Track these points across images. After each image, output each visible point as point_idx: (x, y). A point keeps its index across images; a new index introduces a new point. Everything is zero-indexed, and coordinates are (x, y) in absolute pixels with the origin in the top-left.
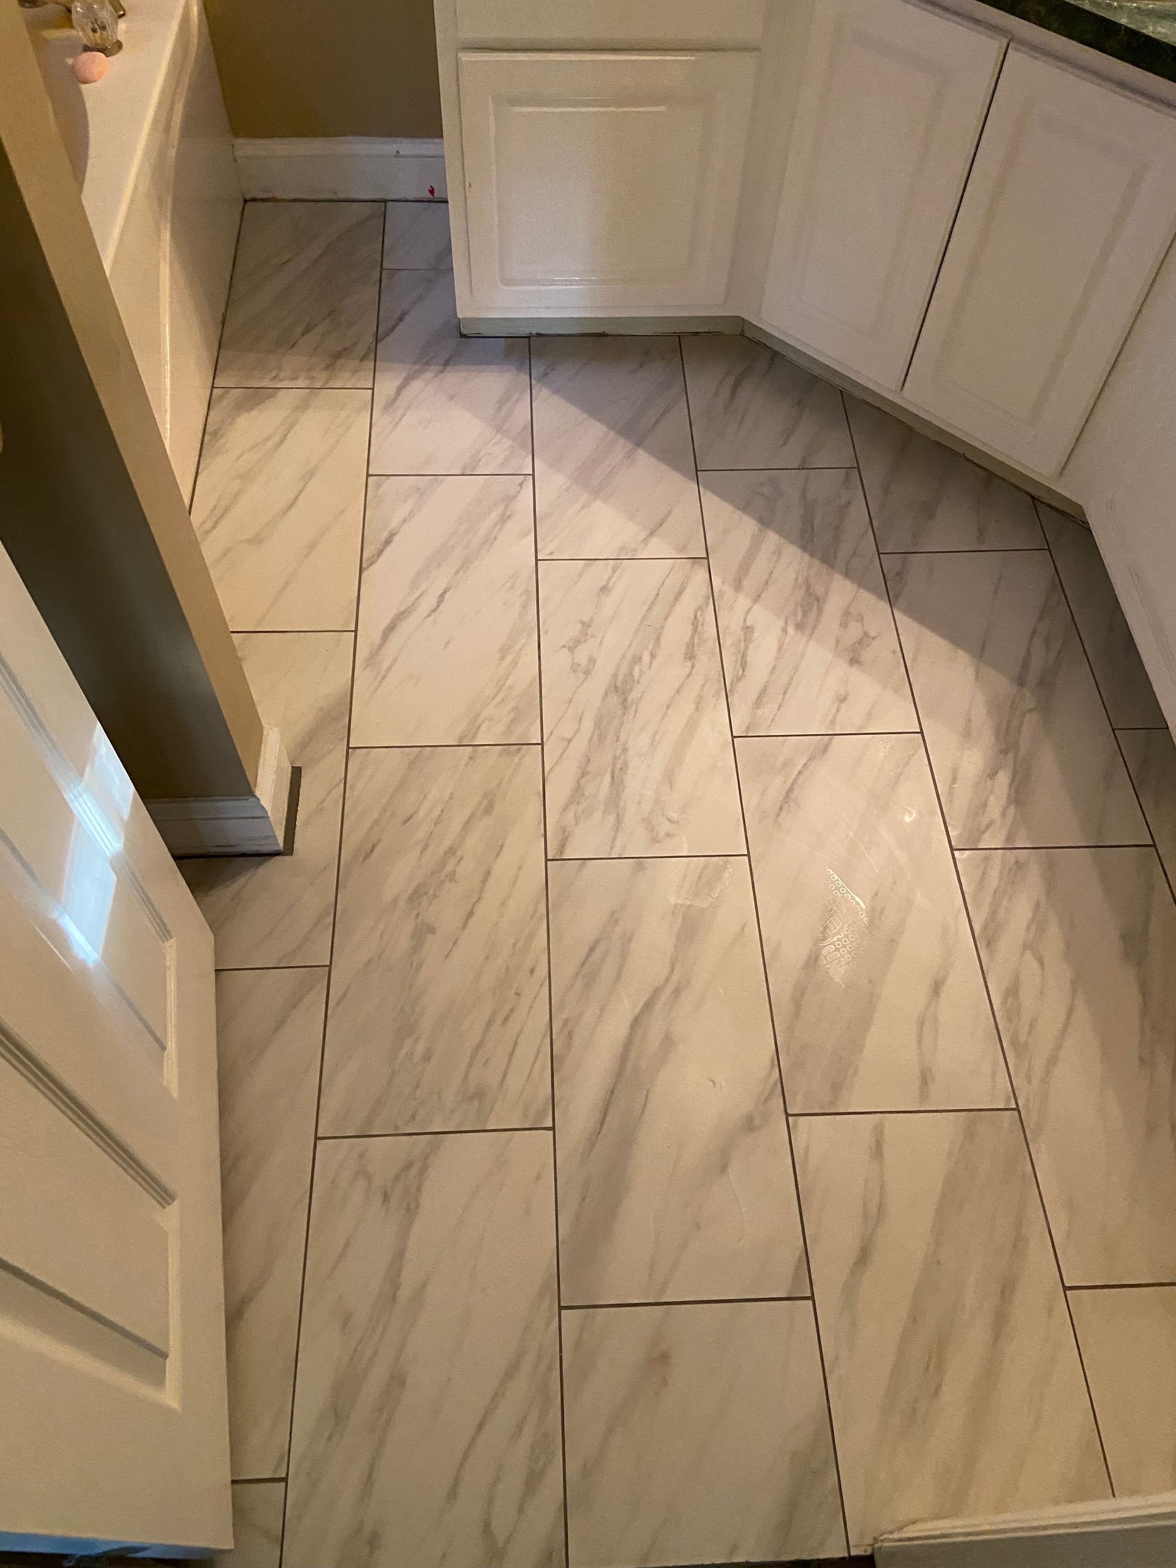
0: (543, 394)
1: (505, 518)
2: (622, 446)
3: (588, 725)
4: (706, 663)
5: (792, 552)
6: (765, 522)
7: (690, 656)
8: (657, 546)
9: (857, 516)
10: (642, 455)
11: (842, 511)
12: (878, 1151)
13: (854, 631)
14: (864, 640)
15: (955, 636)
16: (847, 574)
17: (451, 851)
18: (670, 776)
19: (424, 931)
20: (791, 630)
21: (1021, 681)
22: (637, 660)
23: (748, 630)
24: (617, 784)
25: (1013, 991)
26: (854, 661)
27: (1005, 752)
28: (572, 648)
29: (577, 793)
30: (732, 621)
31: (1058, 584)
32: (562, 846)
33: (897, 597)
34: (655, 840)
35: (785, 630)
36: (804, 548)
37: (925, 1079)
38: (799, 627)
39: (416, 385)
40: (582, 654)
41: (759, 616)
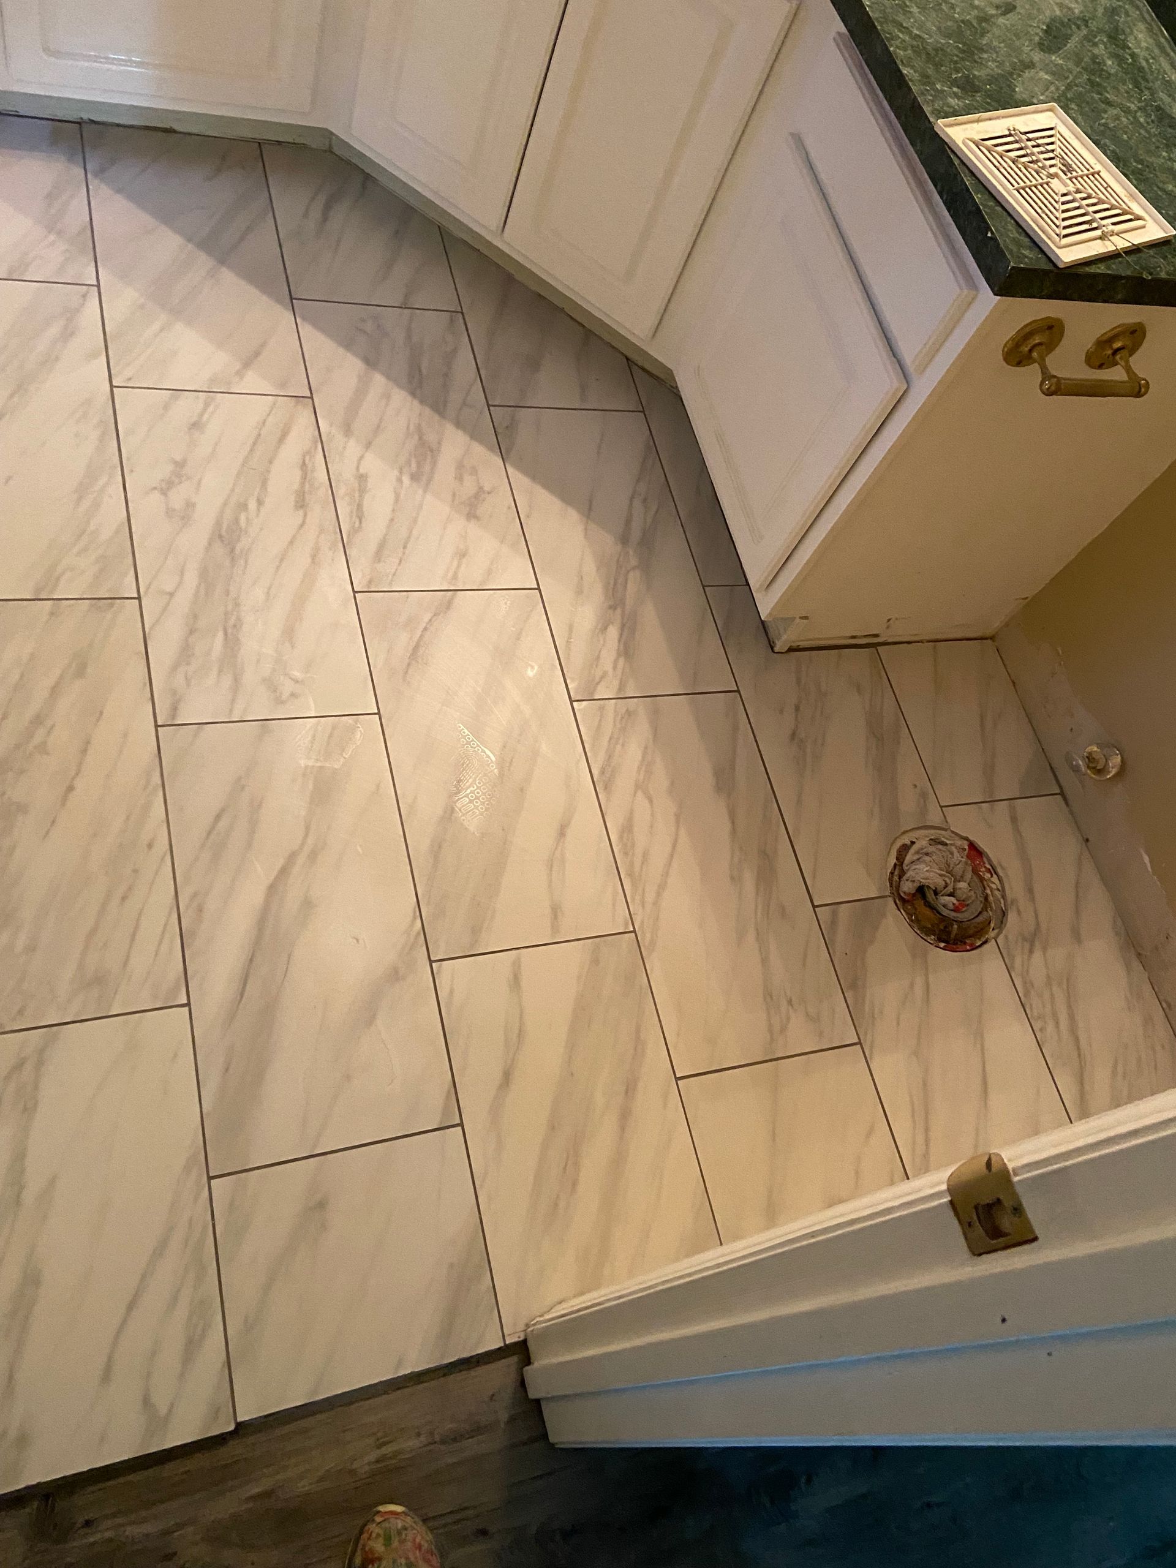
0: (102, 191)
1: (68, 334)
2: (204, 262)
3: (191, 579)
4: (319, 513)
5: (400, 397)
6: (371, 362)
7: (301, 503)
8: (252, 381)
9: (464, 366)
10: (227, 276)
11: (449, 358)
12: (516, 981)
13: (469, 486)
14: (480, 494)
15: (564, 492)
16: (458, 424)
17: (38, 720)
18: (289, 634)
20: (406, 480)
21: (624, 540)
22: (244, 506)
23: (362, 478)
24: (232, 642)
25: (628, 828)
26: (472, 516)
27: (613, 608)
28: (166, 488)
29: (186, 652)
30: (344, 469)
31: (652, 447)
32: (174, 710)
33: (509, 451)
34: (279, 702)
35: (399, 480)
36: (413, 394)
37: (556, 911)
38: (415, 477)
40: (177, 498)
41: (373, 464)
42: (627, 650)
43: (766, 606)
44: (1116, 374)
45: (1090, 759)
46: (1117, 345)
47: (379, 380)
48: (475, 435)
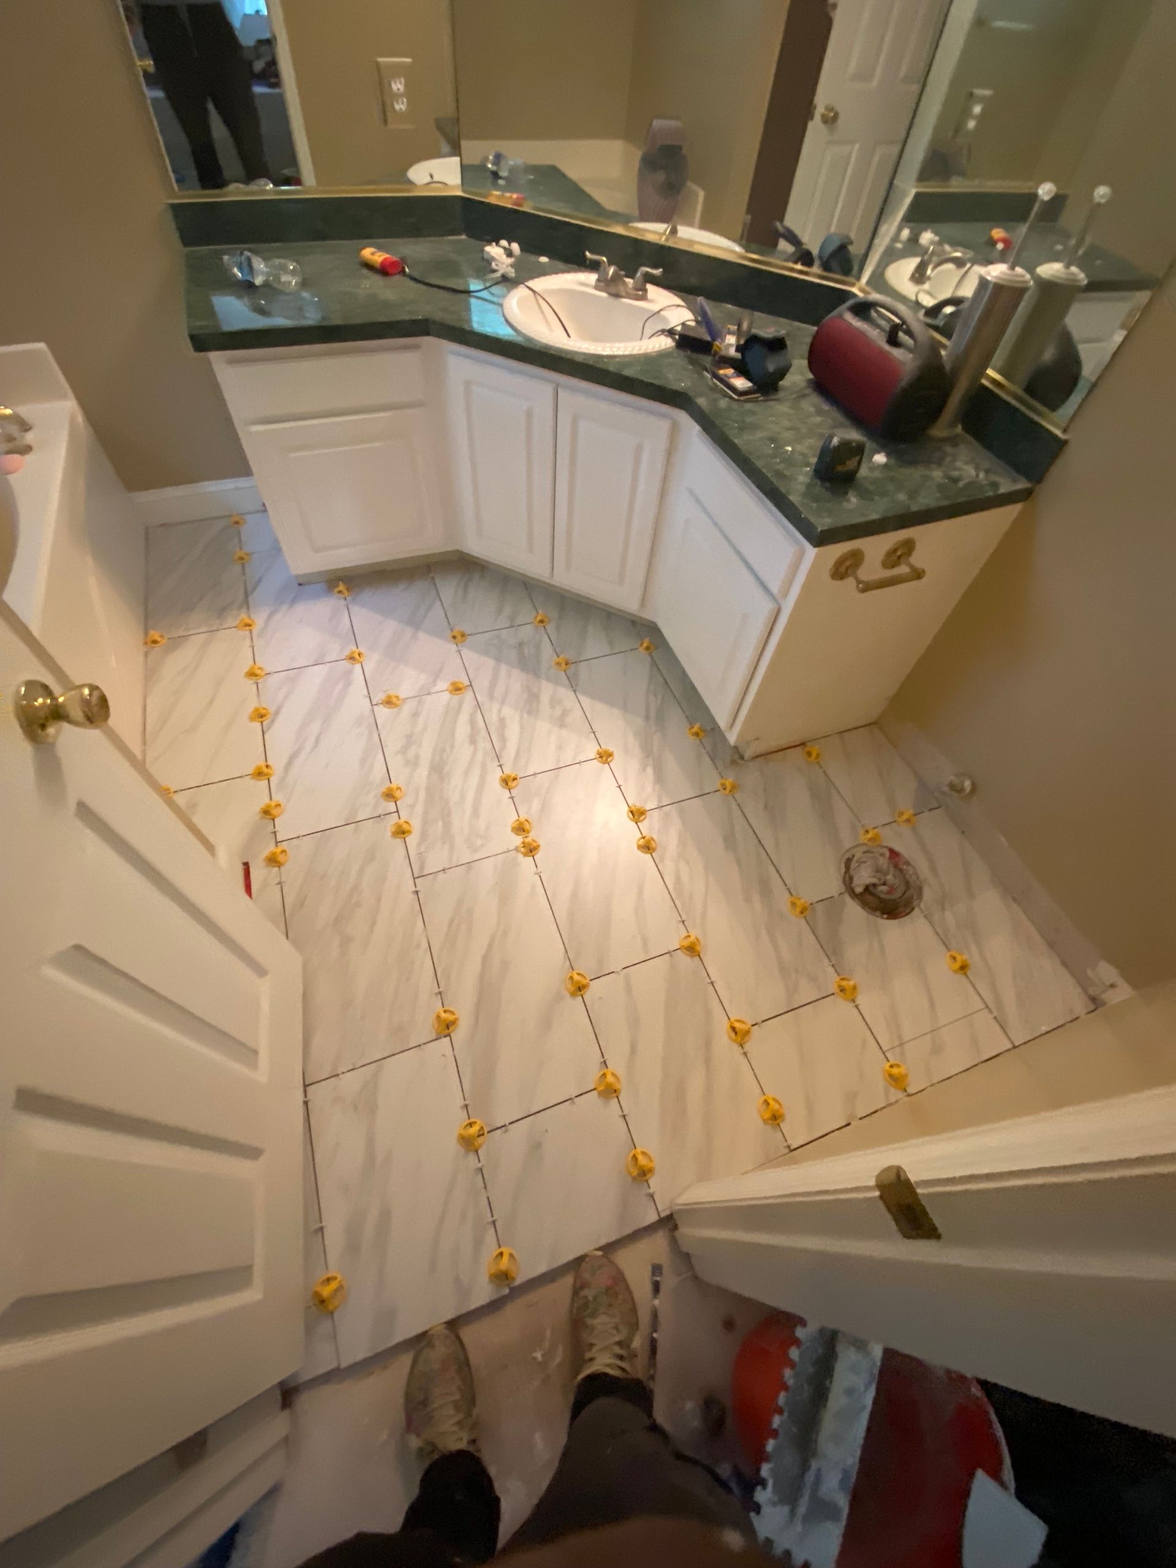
0: (355, 609)
1: (348, 684)
2: (409, 631)
3: (422, 794)
4: (483, 744)
5: (516, 673)
6: (498, 660)
7: (473, 741)
8: (440, 684)
9: (547, 650)
10: (421, 635)
11: (538, 646)
12: (628, 988)
13: (558, 711)
14: (565, 713)
15: (610, 702)
16: (548, 679)
17: (354, 888)
18: (476, 813)
19: (346, 941)
20: (525, 715)
21: (647, 718)
22: (443, 750)
23: (502, 721)
24: (447, 825)
26: (562, 726)
27: (647, 757)
28: (404, 750)
30: (493, 718)
31: (654, 665)
32: (422, 868)
33: (577, 685)
34: (476, 850)
35: (521, 717)
36: (522, 670)
37: (644, 941)
38: (529, 713)
39: (277, 617)
40: (411, 753)
41: (507, 711)
42: (660, 778)
43: (732, 738)
44: (903, 569)
45: (952, 786)
46: (899, 553)
47: (504, 668)
48: (557, 683)
